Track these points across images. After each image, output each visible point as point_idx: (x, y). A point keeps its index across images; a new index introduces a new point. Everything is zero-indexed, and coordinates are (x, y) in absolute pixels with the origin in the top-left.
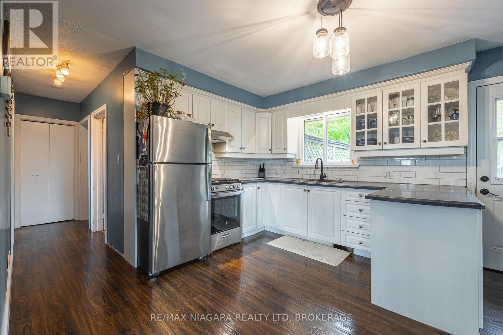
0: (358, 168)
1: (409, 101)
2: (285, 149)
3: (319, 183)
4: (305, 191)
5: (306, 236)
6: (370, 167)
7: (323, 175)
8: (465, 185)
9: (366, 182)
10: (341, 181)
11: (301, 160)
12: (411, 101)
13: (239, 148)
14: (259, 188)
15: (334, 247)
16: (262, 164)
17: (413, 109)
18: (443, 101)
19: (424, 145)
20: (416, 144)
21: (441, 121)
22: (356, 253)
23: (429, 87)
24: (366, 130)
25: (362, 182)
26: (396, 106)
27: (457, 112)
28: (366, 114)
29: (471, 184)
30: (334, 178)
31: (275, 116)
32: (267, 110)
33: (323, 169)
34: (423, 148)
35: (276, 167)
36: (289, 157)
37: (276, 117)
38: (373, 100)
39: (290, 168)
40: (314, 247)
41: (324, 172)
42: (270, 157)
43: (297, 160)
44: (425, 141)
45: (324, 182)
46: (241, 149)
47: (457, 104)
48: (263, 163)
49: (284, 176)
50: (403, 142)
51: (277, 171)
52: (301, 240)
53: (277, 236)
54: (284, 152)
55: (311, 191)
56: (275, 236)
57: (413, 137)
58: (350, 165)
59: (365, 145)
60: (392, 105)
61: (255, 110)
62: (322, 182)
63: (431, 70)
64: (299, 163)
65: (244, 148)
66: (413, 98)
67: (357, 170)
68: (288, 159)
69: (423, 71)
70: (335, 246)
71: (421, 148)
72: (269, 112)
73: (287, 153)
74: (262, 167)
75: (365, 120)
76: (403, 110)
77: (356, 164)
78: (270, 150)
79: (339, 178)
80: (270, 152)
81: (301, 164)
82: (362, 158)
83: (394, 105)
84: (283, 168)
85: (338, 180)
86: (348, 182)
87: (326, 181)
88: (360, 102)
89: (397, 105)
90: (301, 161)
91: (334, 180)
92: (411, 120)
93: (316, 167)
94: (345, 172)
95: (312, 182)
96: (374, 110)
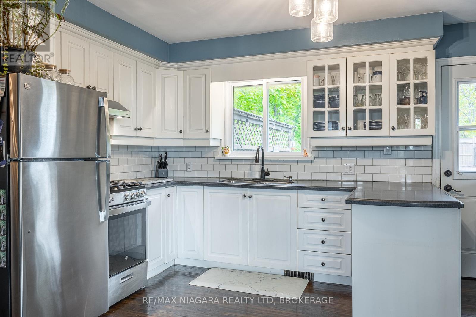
0: (312, 161)
1: (376, 76)
2: (207, 131)
3: (259, 184)
4: (244, 196)
5: (247, 264)
6: (327, 159)
7: (264, 171)
8: (431, 182)
9: (323, 181)
10: (290, 180)
11: (230, 149)
12: (378, 75)
13: (133, 129)
14: (168, 196)
15: (287, 276)
16: (163, 156)
17: (381, 86)
18: (411, 80)
19: (393, 133)
20: (384, 131)
21: (409, 104)
22: (316, 279)
23: (398, 61)
24: (326, 109)
25: (318, 180)
26: (361, 80)
27: (424, 94)
28: (326, 87)
29: (436, 179)
30: (280, 176)
31: (188, 76)
32: (175, 65)
33: (265, 163)
34: (391, 136)
35: (188, 160)
36: (213, 143)
37: (190, 79)
38: (334, 68)
39: (211, 161)
40: (262, 279)
41: (266, 167)
42: (181, 143)
43: (223, 148)
44: (393, 128)
45: (267, 183)
46: (136, 129)
47: (425, 85)
48: (166, 153)
49: (202, 175)
50: (370, 128)
51: (189, 165)
52: (239, 272)
53: (200, 271)
54: (206, 135)
55: (254, 197)
56: (197, 271)
57: (381, 122)
58: (301, 156)
59: (324, 130)
60: (356, 79)
61: (156, 65)
62: (265, 183)
63: (400, 41)
64: (226, 153)
65: (140, 129)
66: (380, 73)
67: (310, 164)
68: (210, 147)
69: (392, 41)
70: (289, 274)
71: (389, 136)
72: (179, 69)
73: (210, 138)
74: (163, 160)
75: (324, 95)
76: (370, 86)
77: (310, 156)
78: (181, 132)
79: (287, 175)
80: (181, 135)
81: (230, 155)
82: (317, 147)
83: (359, 78)
84: (199, 161)
85: (285, 178)
86: (299, 182)
87: (269, 181)
88: (318, 69)
89: (363, 79)
90: (230, 151)
91: (280, 179)
92: (378, 99)
93: (256, 160)
94: (295, 167)
95: (252, 183)
96: (335, 82)
